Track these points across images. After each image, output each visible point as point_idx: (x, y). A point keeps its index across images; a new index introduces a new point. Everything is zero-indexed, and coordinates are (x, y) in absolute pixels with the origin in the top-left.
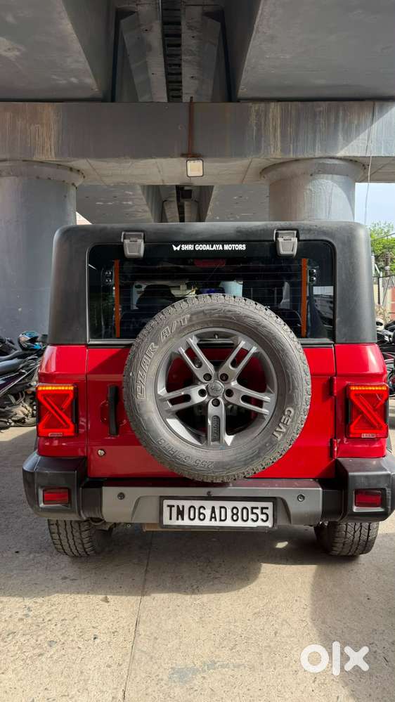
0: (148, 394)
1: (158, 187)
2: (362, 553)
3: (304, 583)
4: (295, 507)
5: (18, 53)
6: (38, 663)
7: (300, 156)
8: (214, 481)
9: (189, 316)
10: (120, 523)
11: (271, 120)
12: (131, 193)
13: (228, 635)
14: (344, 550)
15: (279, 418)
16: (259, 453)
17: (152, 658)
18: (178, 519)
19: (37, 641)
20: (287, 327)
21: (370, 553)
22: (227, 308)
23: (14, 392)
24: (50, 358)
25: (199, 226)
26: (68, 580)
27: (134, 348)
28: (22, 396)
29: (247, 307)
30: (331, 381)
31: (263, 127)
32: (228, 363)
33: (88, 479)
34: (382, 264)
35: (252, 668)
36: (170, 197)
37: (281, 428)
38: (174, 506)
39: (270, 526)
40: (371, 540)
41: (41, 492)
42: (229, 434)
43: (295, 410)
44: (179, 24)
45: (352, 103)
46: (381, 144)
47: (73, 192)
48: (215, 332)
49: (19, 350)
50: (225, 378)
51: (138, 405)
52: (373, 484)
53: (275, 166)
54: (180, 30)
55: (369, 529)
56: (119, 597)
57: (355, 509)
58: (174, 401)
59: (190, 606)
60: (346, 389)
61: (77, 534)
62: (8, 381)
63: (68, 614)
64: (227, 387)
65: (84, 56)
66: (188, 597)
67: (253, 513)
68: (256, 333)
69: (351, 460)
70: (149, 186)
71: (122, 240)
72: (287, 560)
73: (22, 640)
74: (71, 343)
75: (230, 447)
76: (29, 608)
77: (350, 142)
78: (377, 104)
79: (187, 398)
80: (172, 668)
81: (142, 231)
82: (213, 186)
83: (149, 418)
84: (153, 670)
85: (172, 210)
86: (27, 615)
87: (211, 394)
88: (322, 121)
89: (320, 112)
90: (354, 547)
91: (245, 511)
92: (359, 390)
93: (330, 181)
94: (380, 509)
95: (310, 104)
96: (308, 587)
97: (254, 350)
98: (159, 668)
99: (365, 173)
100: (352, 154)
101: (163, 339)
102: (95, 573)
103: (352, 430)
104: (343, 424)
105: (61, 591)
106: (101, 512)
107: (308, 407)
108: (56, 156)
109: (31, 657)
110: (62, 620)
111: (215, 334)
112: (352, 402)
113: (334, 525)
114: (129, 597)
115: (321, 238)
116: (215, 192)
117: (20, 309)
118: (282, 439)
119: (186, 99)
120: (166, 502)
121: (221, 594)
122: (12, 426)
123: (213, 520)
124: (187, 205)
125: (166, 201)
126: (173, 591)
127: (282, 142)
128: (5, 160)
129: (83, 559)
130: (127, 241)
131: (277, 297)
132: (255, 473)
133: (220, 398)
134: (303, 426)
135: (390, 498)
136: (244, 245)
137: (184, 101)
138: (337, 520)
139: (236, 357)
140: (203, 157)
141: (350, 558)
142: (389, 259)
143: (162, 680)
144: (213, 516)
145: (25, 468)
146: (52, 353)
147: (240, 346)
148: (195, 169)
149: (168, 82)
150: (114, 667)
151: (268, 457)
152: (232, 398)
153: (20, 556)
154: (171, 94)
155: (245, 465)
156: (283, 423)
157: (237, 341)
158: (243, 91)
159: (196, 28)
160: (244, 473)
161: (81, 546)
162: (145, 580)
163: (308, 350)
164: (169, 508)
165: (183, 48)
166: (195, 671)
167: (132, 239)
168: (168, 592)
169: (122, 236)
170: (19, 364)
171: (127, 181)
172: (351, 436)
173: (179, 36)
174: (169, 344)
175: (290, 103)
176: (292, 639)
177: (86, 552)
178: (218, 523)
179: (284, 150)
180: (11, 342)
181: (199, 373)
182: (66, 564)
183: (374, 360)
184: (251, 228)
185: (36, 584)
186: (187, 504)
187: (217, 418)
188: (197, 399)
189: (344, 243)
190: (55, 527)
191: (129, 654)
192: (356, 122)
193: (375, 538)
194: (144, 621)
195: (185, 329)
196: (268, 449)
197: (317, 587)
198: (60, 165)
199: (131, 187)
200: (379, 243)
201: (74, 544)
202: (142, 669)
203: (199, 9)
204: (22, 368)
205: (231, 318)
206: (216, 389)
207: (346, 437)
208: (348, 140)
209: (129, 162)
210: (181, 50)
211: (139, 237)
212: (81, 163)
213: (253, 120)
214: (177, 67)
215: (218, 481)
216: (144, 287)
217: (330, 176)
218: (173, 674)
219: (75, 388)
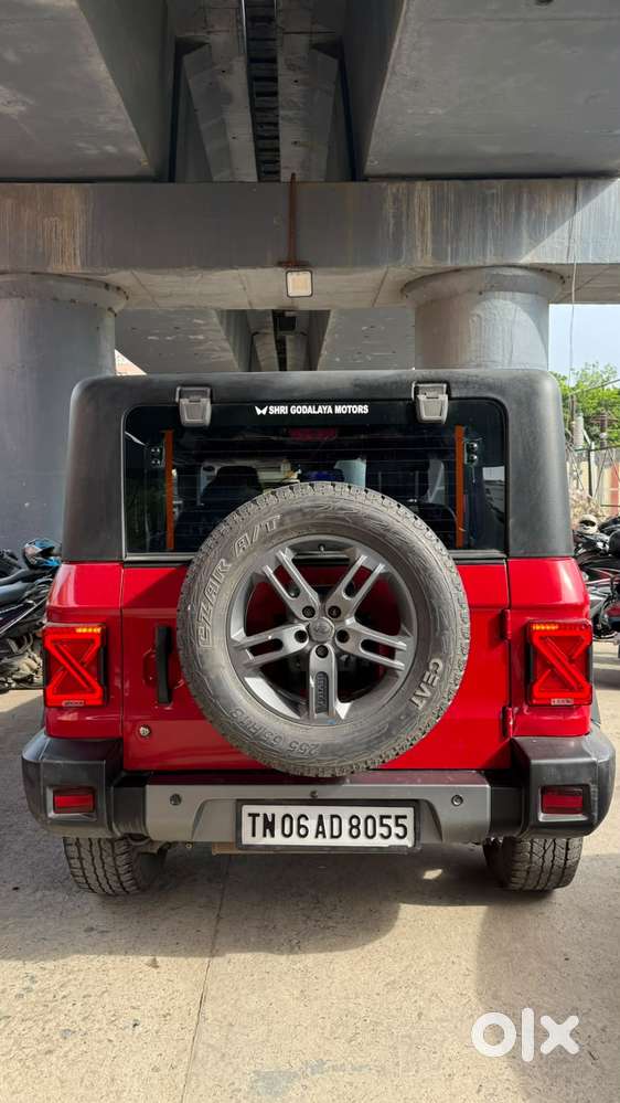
0: (216, 639)
1: (243, 312)
2: (558, 887)
3: (466, 934)
4: (449, 815)
5: (23, 108)
6: (44, 1066)
7: (462, 263)
8: (321, 776)
9: (279, 517)
10: (176, 843)
11: (417, 209)
12: (202, 322)
13: (344, 1018)
14: (530, 882)
15: (420, 676)
16: (389, 730)
17: (223, 1055)
18: (265, 835)
19: (43, 1030)
20: (431, 533)
21: (568, 887)
22: (339, 504)
23: (16, 634)
24: (67, 581)
25: (298, 378)
26: (95, 932)
27: (193, 567)
28: (29, 641)
29: (368, 503)
30: (503, 616)
31: (404, 219)
32: (340, 590)
33: (124, 774)
34: (596, 429)
35: (382, 1071)
36: (263, 327)
37: (423, 691)
38: (258, 815)
39: (410, 845)
40: (570, 867)
41: (50, 795)
42: (343, 700)
43: (444, 662)
44: (274, 61)
45: (541, 181)
46: (588, 244)
47: (109, 321)
48: (321, 541)
49: (25, 569)
50: (335, 613)
51: (201, 656)
52: (570, 778)
53: (425, 279)
54: (276, 70)
55: (567, 849)
56: (173, 959)
57: (542, 817)
58: (256, 650)
59: (286, 973)
60: (526, 629)
61: (109, 860)
62: (8, 617)
63: (94, 987)
64: (340, 627)
65: (126, 113)
66: (283, 958)
67: (382, 825)
68: (382, 542)
69: (535, 740)
70: (229, 311)
71: (177, 399)
72: (440, 898)
73: (20, 1029)
74: (98, 559)
75: (344, 721)
76: (32, 977)
77: (541, 242)
78: (581, 183)
79: (277, 644)
80: (254, 1072)
81: (206, 385)
82: (329, 312)
83: (217, 677)
84: (226, 1076)
85: (267, 349)
86: (28, 990)
87: (315, 639)
88: (496, 210)
89: (493, 195)
90: (544, 877)
91: (370, 822)
92: (546, 630)
93: (508, 302)
94: (580, 818)
95: (476, 183)
96: (472, 941)
97: (380, 569)
98: (235, 1072)
99: (565, 289)
100: (544, 260)
101: (239, 553)
102: (138, 922)
103: (535, 693)
104: (522, 683)
105: (83, 951)
106: (145, 826)
107: (466, 658)
108: (83, 265)
109: (34, 1056)
110: (84, 997)
111: (321, 544)
112: (536, 649)
113: (512, 843)
114: (189, 959)
115: (484, 395)
116: (332, 321)
117: (27, 504)
118: (425, 709)
119: (285, 176)
120: (247, 809)
122: (13, 689)
123: (320, 836)
124: (291, 340)
125: (257, 333)
126: (260, 949)
127: (434, 242)
128: (4, 273)
129: (119, 898)
130: (184, 402)
131: (420, 487)
132: (384, 762)
133: (328, 645)
134: (458, 687)
135: (596, 799)
136: (366, 407)
137: (282, 179)
138: (515, 836)
139: (353, 579)
140: (311, 266)
141: (538, 894)
142: (607, 423)
143: (239, 1090)
144: (321, 830)
145: (25, 757)
146: (69, 573)
147: (359, 563)
148: (299, 285)
149: (258, 151)
150: (165, 1071)
151: (404, 737)
152: (348, 643)
153: (20, 895)
154: (262, 169)
155: (368, 749)
156: (427, 683)
157: (355, 555)
158: (373, 163)
159: (300, 68)
160: (366, 763)
161: (115, 878)
162: (217, 931)
163: (464, 569)
164: (251, 818)
165: (281, 98)
166: (292, 1077)
167: (192, 398)
168: (252, 951)
169: (177, 393)
170: (24, 591)
171: (194, 304)
172: (534, 701)
173: (275, 80)
174: (249, 560)
175: (445, 182)
176: (445, 1024)
177: (124, 889)
178: (328, 842)
179: (437, 254)
180: (12, 556)
181: (295, 606)
182: (92, 908)
183: (570, 582)
184: (376, 380)
185: (44, 939)
186: (279, 811)
187: (324, 676)
188: (292, 646)
189: (519, 403)
190: (74, 848)
191: (189, 1051)
192: (548, 212)
193: (578, 862)
194: (213, 997)
195: (272, 537)
196: (404, 723)
197: (486, 939)
198: (89, 280)
199: (203, 312)
200: (592, 398)
201: (105, 875)
202: (208, 1073)
203: (304, 39)
204: (28, 597)
205: (343, 520)
206: (322, 631)
207: (527, 703)
208: (536, 238)
209: (197, 275)
210: (277, 101)
211: (203, 394)
212: (122, 277)
213: (389, 209)
214: (272, 128)
215: (325, 776)
216: (217, 468)
217: (509, 294)
218: (256, 1081)
219: (102, 630)
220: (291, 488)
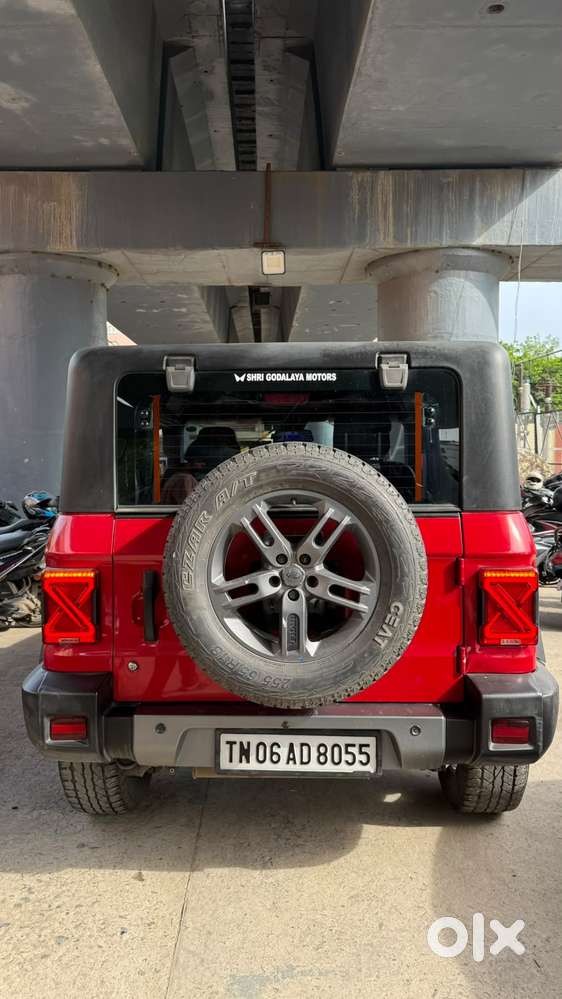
0: (199, 583)
1: (222, 288)
2: (506, 810)
3: (423, 852)
4: (407, 744)
5: (25, 105)
6: (40, 969)
7: (421, 245)
8: (292, 707)
9: (255, 473)
10: (160, 767)
11: (380, 196)
12: (185, 296)
13: (312, 928)
14: (481, 805)
15: (382, 617)
16: (355, 666)
17: (203, 961)
18: (241, 761)
19: (40, 936)
20: (392, 489)
21: (515, 810)
22: (309, 463)
23: (16, 577)
24: (63, 532)
25: (272, 348)
26: (86, 848)
27: (178, 519)
28: (27, 584)
29: (336, 461)
30: (457, 564)
31: (368, 205)
32: (311, 540)
33: (113, 705)
34: (541, 395)
35: (346, 976)
36: (239, 301)
37: (385, 631)
38: (235, 743)
39: (372, 771)
40: (518, 792)
41: (47, 723)
42: (312, 639)
43: (404, 605)
44: (252, 62)
45: (493, 171)
46: (535, 228)
47: (102, 295)
48: (293, 495)
49: (24, 519)
50: (306, 560)
51: (184, 599)
52: (518, 711)
53: (387, 259)
54: (253, 70)
55: (515, 776)
56: (157, 873)
57: (492, 746)
58: (234, 593)
59: (259, 887)
60: (478, 576)
61: (99, 783)
62: (9, 562)
63: (86, 898)
64: (310, 573)
65: (118, 109)
66: (256, 873)
67: (347, 752)
68: (348, 496)
69: (486, 676)
70: (209, 286)
71: (164, 368)
72: (399, 819)
73: (19, 935)
74: (92, 510)
75: (313, 659)
76: (30, 889)
77: (492, 225)
78: (529, 173)
79: (253, 588)
80: (230, 976)
81: (191, 355)
82: (300, 288)
83: (199, 618)
84: (205, 979)
85: (243, 321)
86: (26, 900)
87: (286, 582)
88: (451, 196)
89: (449, 183)
90: (494, 801)
91: (336, 749)
92: (496, 577)
93: (463, 280)
94: (527, 747)
95: (434, 172)
96: (428, 859)
97: (347, 520)
98: (213, 976)
99: (513, 268)
100: (494, 242)
101: (219, 506)
102: (125, 839)
103: (487, 634)
104: (475, 625)
105: (75, 865)
106: (132, 751)
107: (424, 602)
108: (78, 246)
109: (31, 960)
110: (77, 907)
111: (293, 498)
112: (487, 593)
113: (464, 770)
114: (172, 873)
115: (441, 364)
116: (302, 295)
117: (27, 460)
118: (387, 647)
119: (261, 166)
120: (225, 738)
121: (304, 869)
122: (12, 627)
123: (291, 762)
124: (265, 313)
125: (234, 307)
126: (235, 865)
127: (394, 225)
128: (7, 252)
129: (109, 817)
130: (171, 369)
131: (382, 446)
132: (349, 695)
133: (299, 589)
134: (416, 628)
135: (541, 730)
136: (334, 375)
137: (259, 168)
138: (467, 763)
139: (322, 529)
140: (285, 247)
141: (488, 816)
142: (551, 388)
143: (217, 993)
144: (291, 756)
145: (25, 689)
146: (66, 524)
147: (328, 516)
148: (273, 264)
149: (237, 143)
150: (149, 974)
151: (368, 673)
152: (316, 588)
153: (19, 814)
154: (240, 159)
155: (335, 684)
156: (388, 625)
157: (324, 507)
158: (340, 155)
159: (275, 69)
160: (333, 696)
161: (105, 799)
162: (196, 848)
163: (423, 521)
164: (228, 746)
165: (257, 96)
166: (263, 981)
167: (178, 366)
168: (228, 866)
169: (165, 362)
170: (23, 538)
171: (179, 281)
172: (486, 642)
173: (252, 79)
174: (229, 512)
175: (406, 172)
176: (403, 934)
177: (113, 809)
178: (298, 768)
179: (398, 237)
180: (13, 507)
181: (270, 554)
182: (83, 826)
183: (518, 534)
184: (343, 351)
185: (41, 854)
186: (254, 739)
187: (295, 617)
188: (267, 590)
189: (473, 371)
190: (68, 772)
191: (171, 956)
192: (499, 198)
193: (524, 787)
194: (193, 908)
195: (249, 492)
196: (367, 660)
197: (441, 856)
198: (84, 258)
199: (186, 288)
200: (538, 366)
201: (96, 797)
202: (188, 977)
203: (279, 43)
204: (27, 544)
205: (314, 476)
206: (293, 576)
207: (479, 643)
208: (488, 222)
209: (179, 255)
210: (254, 99)
211: (187, 363)
212: (114, 256)
213: (355, 196)
214: (249, 122)
215: (296, 708)
216: (199, 429)
217: (463, 273)
218: (232, 984)
219: (95, 576)
220: (267, 448)
